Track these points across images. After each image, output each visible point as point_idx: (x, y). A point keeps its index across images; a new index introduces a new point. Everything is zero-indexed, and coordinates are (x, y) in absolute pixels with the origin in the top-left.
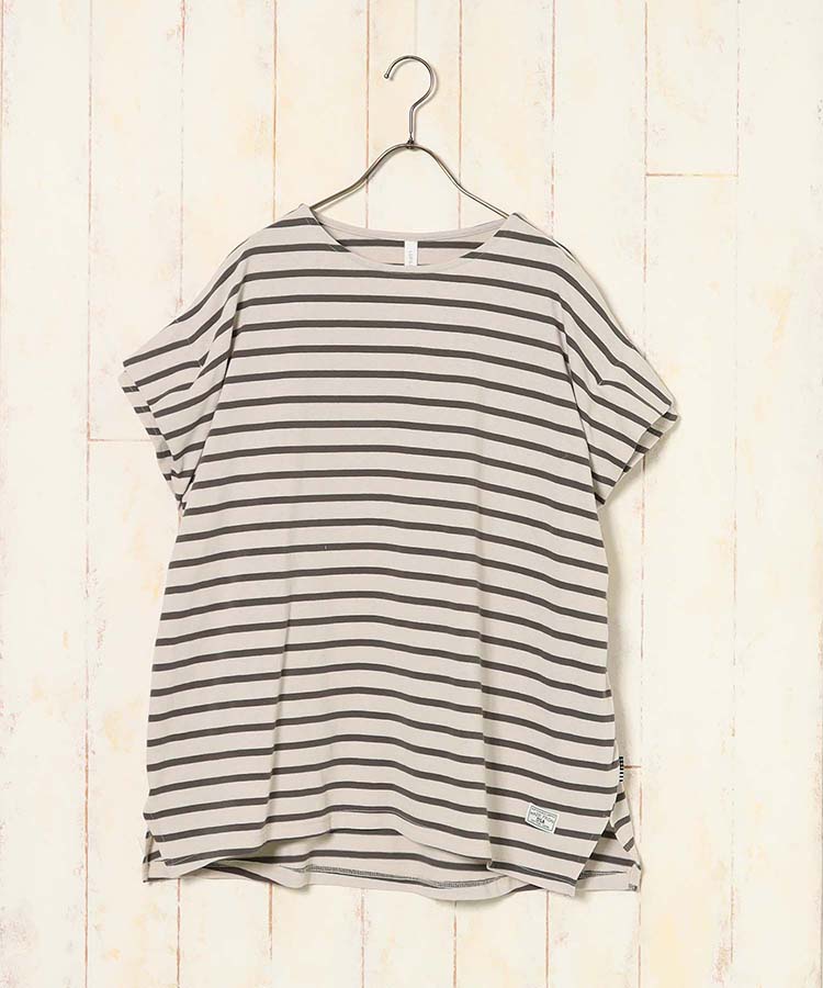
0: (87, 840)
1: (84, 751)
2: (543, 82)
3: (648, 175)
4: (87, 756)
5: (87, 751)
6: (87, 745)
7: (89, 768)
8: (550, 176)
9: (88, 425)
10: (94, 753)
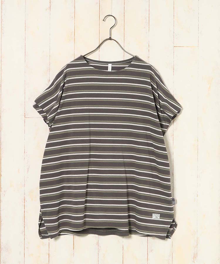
0: (24, 225)
2: (146, 22)
3: (174, 47)
6: (24, 199)
7: (25, 205)
8: (148, 47)
9: (25, 113)
10: (26, 201)
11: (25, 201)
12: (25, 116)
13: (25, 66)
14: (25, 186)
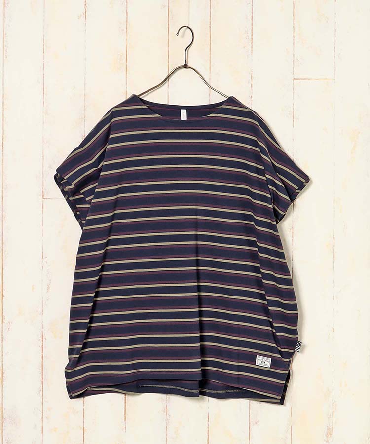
0: (42, 379)
1: (41, 339)
2: (247, 38)
3: (294, 79)
4: (42, 341)
5: (42, 338)
6: (42, 336)
7: (44, 346)
8: (251, 79)
9: (43, 192)
10: (46, 339)
11: (44, 340)
12: (43, 196)
13: (43, 112)
14: (43, 314)
